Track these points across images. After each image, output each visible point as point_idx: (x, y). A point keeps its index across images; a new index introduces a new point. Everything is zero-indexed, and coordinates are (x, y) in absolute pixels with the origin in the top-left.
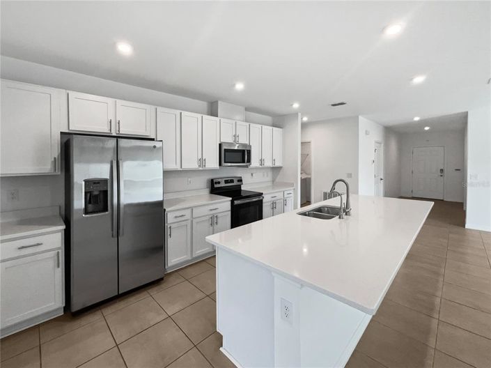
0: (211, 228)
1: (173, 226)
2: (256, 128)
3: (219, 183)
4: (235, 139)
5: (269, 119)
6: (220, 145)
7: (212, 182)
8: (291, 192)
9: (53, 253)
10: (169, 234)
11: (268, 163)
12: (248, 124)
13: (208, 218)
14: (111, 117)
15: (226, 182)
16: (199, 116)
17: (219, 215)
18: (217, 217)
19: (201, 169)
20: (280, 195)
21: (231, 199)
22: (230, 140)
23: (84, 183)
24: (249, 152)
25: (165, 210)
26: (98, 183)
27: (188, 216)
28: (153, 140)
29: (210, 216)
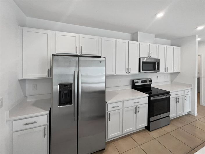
0: (135, 115)
1: (111, 113)
2: (162, 47)
3: (138, 82)
4: (149, 55)
5: (169, 41)
6: (139, 59)
7: (133, 82)
8: (190, 90)
9: (43, 128)
10: (108, 118)
11: (170, 71)
12: (157, 45)
13: (133, 108)
14: (77, 45)
15: (142, 82)
16: (127, 41)
17: (140, 106)
18: (139, 107)
19: (128, 74)
20: (181, 93)
21: (148, 95)
22: (146, 56)
23: (58, 85)
24: (158, 63)
25: (106, 102)
26: (67, 86)
27: (121, 107)
28: (100, 57)
29: (135, 107)
